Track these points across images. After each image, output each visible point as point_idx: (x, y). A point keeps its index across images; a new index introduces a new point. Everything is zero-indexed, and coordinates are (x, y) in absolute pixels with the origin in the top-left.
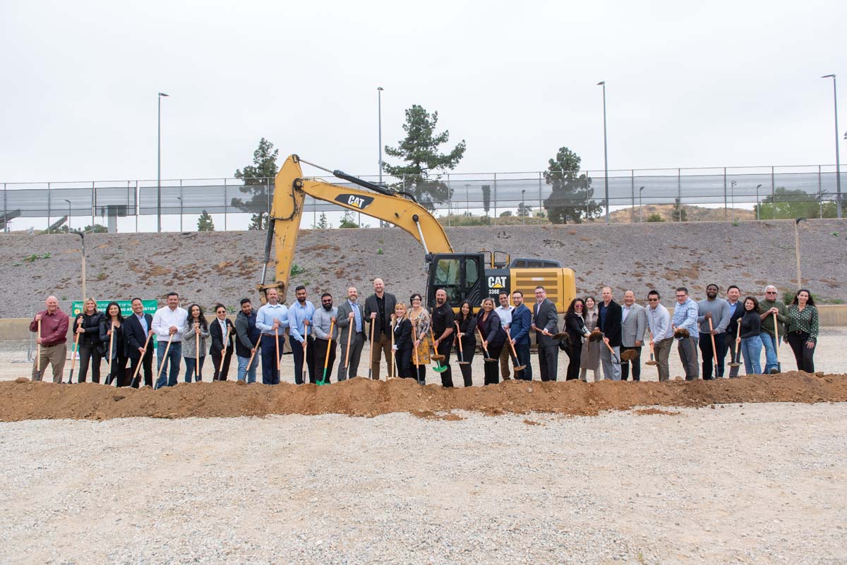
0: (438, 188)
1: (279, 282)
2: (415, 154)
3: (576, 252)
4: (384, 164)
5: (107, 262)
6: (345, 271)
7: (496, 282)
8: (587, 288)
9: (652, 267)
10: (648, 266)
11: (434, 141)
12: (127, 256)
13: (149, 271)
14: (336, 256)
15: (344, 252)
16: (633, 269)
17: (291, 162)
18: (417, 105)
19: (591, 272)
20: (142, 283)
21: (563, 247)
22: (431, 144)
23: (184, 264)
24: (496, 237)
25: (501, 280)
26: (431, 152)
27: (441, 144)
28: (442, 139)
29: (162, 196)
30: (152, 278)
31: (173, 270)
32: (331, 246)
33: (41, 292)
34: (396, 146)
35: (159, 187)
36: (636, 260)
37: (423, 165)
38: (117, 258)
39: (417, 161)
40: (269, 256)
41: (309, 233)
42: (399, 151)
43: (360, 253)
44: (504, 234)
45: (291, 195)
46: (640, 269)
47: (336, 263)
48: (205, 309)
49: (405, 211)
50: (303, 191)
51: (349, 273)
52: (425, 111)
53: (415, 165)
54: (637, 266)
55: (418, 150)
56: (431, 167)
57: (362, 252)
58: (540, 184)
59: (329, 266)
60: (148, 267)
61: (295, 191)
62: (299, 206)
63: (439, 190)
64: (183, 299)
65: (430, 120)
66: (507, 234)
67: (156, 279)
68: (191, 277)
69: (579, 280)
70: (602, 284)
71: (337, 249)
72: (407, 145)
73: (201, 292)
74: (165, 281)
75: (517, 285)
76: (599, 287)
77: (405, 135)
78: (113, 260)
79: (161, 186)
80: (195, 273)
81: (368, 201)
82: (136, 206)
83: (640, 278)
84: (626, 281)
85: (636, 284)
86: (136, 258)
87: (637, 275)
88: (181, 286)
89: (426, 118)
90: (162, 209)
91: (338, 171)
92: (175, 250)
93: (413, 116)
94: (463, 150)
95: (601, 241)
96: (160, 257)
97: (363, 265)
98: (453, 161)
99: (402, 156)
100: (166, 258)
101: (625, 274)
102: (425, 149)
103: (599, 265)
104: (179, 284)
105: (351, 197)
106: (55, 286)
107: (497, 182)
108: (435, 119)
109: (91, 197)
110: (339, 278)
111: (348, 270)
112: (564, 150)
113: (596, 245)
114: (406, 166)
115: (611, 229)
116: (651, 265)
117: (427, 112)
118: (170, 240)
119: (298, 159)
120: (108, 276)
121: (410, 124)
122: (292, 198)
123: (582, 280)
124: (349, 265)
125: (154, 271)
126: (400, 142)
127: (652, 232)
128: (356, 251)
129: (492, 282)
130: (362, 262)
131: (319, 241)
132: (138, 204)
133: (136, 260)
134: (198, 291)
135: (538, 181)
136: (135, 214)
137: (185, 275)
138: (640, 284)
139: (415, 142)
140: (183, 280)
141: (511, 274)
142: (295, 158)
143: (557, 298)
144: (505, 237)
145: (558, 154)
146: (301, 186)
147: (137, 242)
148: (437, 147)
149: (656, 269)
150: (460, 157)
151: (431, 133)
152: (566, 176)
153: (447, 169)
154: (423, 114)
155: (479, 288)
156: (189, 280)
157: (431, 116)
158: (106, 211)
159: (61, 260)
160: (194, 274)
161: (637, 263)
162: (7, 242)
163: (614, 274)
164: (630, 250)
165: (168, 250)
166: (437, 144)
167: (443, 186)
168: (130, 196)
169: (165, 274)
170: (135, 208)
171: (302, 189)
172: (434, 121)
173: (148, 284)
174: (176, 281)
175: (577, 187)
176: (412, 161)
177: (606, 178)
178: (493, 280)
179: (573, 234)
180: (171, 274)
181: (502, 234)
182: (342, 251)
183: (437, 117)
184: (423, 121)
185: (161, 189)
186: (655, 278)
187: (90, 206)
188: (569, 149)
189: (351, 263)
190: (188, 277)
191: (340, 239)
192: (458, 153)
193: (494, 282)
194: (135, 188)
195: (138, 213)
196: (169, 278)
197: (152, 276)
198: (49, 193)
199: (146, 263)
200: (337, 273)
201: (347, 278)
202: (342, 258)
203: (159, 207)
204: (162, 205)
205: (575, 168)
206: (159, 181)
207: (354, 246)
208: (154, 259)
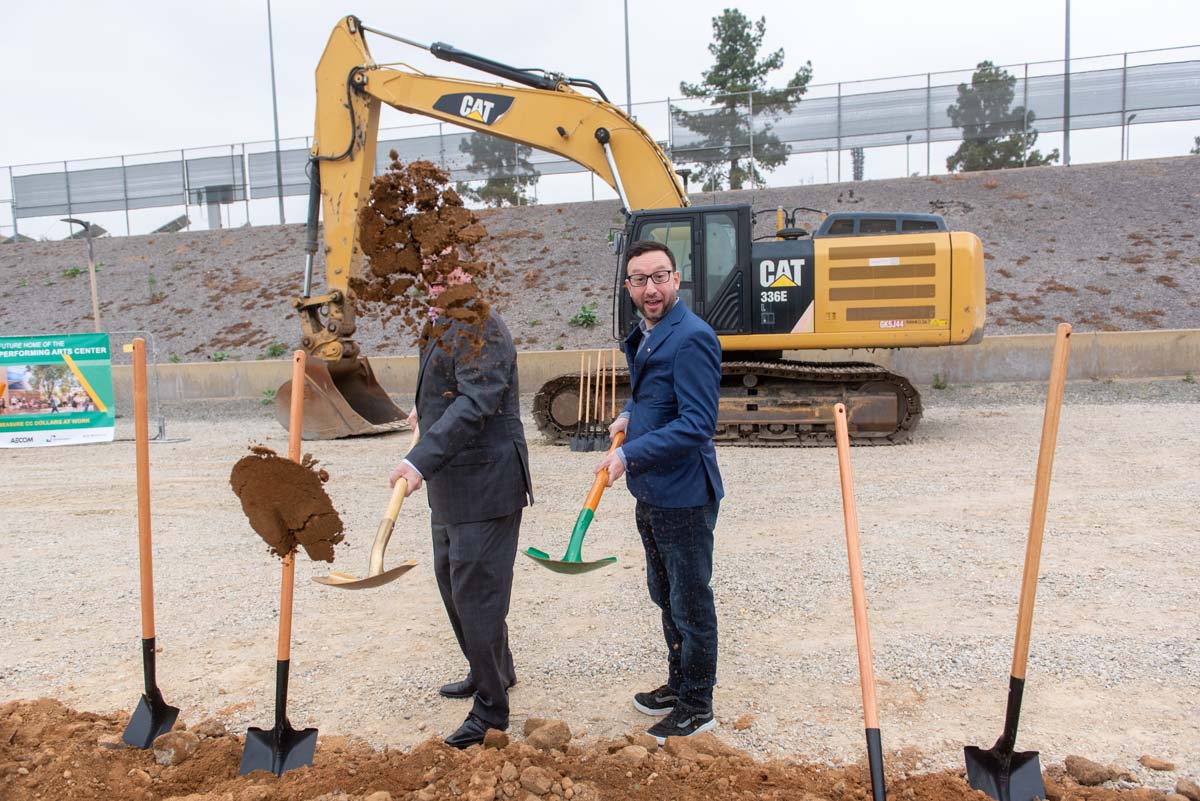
0: (766, 146)
1: (334, 292)
2: (729, 90)
3: (997, 221)
4: (678, 112)
5: (176, 275)
6: (543, 274)
7: (779, 273)
8: (1018, 291)
9: (1170, 244)
10: (1159, 242)
11: (759, 68)
12: (207, 264)
13: (228, 286)
14: (534, 249)
15: (548, 241)
16: (1126, 247)
17: (344, 34)
18: (731, 9)
19: (1029, 258)
20: (208, 306)
21: (970, 213)
22: (754, 72)
23: (284, 274)
24: (833, 201)
25: (792, 268)
26: (755, 87)
27: (772, 72)
28: (773, 63)
29: (283, 166)
30: (228, 298)
31: (266, 282)
32: (528, 232)
33: (61, 326)
34: (697, 81)
35: (278, 152)
36: (1131, 230)
37: (741, 110)
38: (193, 268)
39: (732, 102)
40: (315, 239)
41: (501, 213)
42: (703, 89)
43: (577, 241)
44: (851, 194)
45: (347, 106)
46: (1140, 248)
47: (530, 262)
48: (287, 348)
49: (581, 122)
50: (370, 95)
51: (549, 279)
52: (745, 18)
53: (728, 110)
54: (1134, 242)
55: (734, 85)
56: (756, 112)
57: (581, 240)
58: (929, 97)
59: (518, 267)
60: (230, 280)
61: (352, 94)
62: (364, 129)
63: (767, 150)
64: (261, 331)
65: (753, 32)
66: (857, 196)
67: (232, 300)
68: (285, 295)
69: (1000, 275)
70: (1051, 282)
71: (538, 237)
72: (715, 78)
73: (291, 320)
74: (245, 301)
75: (831, 278)
76: (1044, 288)
77: (711, 62)
78: (187, 270)
79: (281, 149)
80: (295, 287)
81: (502, 104)
82: (244, 185)
83: (1140, 265)
84: (1109, 274)
85: (1131, 280)
86: (219, 267)
87: (1132, 261)
88: (265, 310)
89: (746, 30)
90: (284, 188)
91: (439, 44)
92: (282, 251)
93: (724, 29)
94: (807, 79)
95: (1051, 198)
96: (257, 264)
97: (577, 263)
98: (790, 98)
99: (709, 96)
100: (263, 264)
101: (1107, 259)
102: (745, 82)
103: (1047, 245)
104: (263, 307)
105: (466, 98)
106: (86, 315)
107: (843, 101)
108: (761, 30)
109: (181, 175)
110: (529, 287)
111: (549, 272)
112: (985, 65)
113: (1040, 205)
114: (713, 113)
115: (1074, 173)
116: (1166, 239)
117: (748, 20)
118: (283, 234)
119: (357, 22)
120: (166, 297)
121: (720, 42)
122: (348, 111)
123: (1006, 274)
124: (552, 265)
125: (239, 285)
126: (704, 74)
127: (1167, 174)
128: (571, 239)
129: (768, 274)
130: (576, 257)
131: (511, 225)
132: (248, 182)
133: (218, 270)
134: (288, 318)
135: (925, 93)
136: (245, 199)
137: (278, 291)
138: (1142, 279)
139: (730, 72)
140: (272, 298)
141: (816, 253)
142: (352, 23)
143: (933, 308)
144: (852, 200)
145: (975, 74)
146: (363, 84)
147: (232, 242)
148: (764, 78)
149: (1177, 246)
150: (803, 91)
151: (755, 54)
152: (987, 112)
153: (781, 112)
154: (740, 22)
155: (737, 290)
156: (280, 298)
157: (754, 27)
158: (204, 195)
159: (112, 274)
160: (292, 289)
161: (1133, 237)
162: (56, 249)
163: (1082, 260)
164: (1117, 211)
165: (270, 253)
166: (764, 72)
167: (775, 143)
168: (235, 170)
169: (250, 291)
170: (244, 189)
171: (366, 88)
172: (759, 33)
173: (217, 308)
174: (263, 301)
175: (1007, 129)
176: (724, 105)
177: (1067, 75)
178: (772, 269)
179: (992, 187)
180: (260, 290)
181: (846, 196)
182: (546, 239)
183: (766, 26)
184: (741, 35)
185: (282, 155)
186: (1176, 265)
187: (180, 190)
188: (995, 64)
189: (557, 261)
190: (282, 294)
191: (548, 221)
192: (800, 83)
193: (774, 273)
194: (242, 156)
195: (249, 196)
196: (252, 297)
197: (229, 296)
198: (124, 171)
199: (230, 274)
200: (527, 279)
201: (544, 286)
202: (543, 252)
203: (280, 185)
204: (284, 181)
205: (1007, 97)
206: (277, 141)
207: (569, 231)
208: (244, 268)
